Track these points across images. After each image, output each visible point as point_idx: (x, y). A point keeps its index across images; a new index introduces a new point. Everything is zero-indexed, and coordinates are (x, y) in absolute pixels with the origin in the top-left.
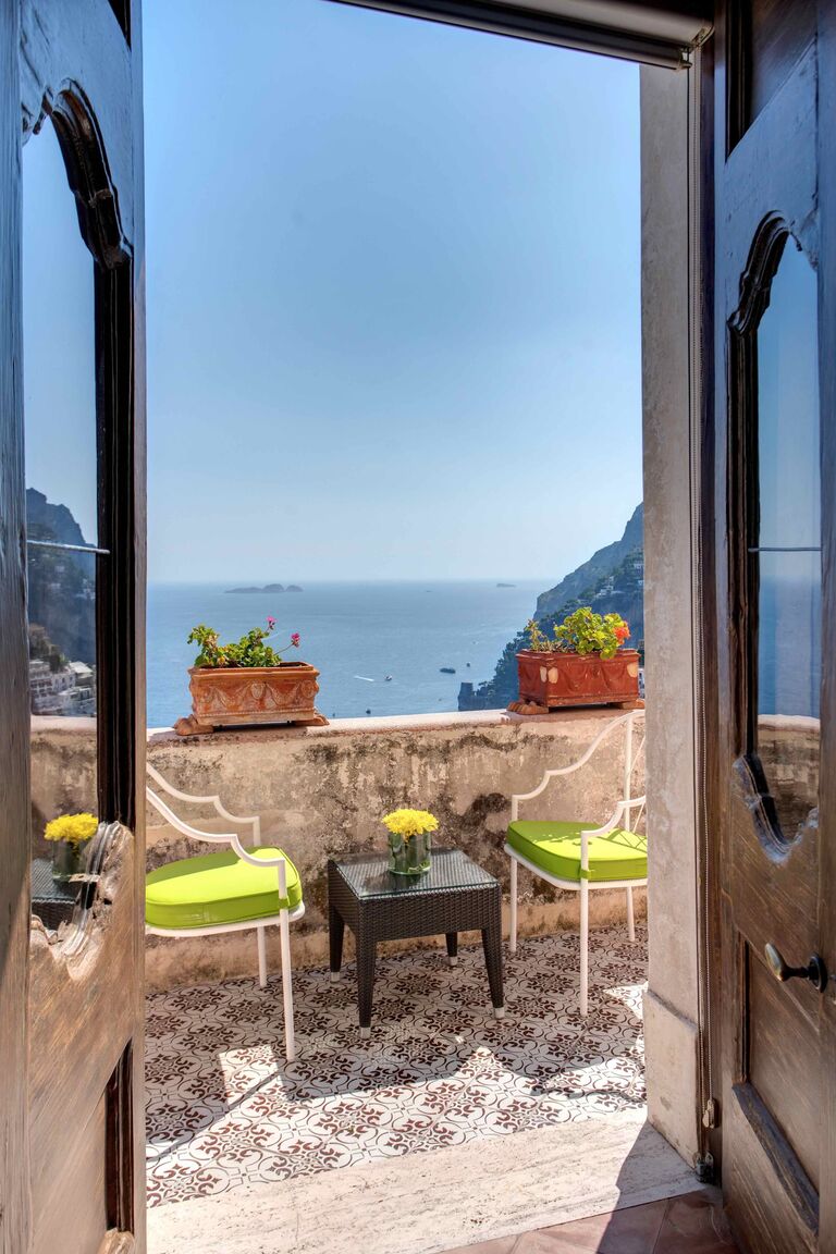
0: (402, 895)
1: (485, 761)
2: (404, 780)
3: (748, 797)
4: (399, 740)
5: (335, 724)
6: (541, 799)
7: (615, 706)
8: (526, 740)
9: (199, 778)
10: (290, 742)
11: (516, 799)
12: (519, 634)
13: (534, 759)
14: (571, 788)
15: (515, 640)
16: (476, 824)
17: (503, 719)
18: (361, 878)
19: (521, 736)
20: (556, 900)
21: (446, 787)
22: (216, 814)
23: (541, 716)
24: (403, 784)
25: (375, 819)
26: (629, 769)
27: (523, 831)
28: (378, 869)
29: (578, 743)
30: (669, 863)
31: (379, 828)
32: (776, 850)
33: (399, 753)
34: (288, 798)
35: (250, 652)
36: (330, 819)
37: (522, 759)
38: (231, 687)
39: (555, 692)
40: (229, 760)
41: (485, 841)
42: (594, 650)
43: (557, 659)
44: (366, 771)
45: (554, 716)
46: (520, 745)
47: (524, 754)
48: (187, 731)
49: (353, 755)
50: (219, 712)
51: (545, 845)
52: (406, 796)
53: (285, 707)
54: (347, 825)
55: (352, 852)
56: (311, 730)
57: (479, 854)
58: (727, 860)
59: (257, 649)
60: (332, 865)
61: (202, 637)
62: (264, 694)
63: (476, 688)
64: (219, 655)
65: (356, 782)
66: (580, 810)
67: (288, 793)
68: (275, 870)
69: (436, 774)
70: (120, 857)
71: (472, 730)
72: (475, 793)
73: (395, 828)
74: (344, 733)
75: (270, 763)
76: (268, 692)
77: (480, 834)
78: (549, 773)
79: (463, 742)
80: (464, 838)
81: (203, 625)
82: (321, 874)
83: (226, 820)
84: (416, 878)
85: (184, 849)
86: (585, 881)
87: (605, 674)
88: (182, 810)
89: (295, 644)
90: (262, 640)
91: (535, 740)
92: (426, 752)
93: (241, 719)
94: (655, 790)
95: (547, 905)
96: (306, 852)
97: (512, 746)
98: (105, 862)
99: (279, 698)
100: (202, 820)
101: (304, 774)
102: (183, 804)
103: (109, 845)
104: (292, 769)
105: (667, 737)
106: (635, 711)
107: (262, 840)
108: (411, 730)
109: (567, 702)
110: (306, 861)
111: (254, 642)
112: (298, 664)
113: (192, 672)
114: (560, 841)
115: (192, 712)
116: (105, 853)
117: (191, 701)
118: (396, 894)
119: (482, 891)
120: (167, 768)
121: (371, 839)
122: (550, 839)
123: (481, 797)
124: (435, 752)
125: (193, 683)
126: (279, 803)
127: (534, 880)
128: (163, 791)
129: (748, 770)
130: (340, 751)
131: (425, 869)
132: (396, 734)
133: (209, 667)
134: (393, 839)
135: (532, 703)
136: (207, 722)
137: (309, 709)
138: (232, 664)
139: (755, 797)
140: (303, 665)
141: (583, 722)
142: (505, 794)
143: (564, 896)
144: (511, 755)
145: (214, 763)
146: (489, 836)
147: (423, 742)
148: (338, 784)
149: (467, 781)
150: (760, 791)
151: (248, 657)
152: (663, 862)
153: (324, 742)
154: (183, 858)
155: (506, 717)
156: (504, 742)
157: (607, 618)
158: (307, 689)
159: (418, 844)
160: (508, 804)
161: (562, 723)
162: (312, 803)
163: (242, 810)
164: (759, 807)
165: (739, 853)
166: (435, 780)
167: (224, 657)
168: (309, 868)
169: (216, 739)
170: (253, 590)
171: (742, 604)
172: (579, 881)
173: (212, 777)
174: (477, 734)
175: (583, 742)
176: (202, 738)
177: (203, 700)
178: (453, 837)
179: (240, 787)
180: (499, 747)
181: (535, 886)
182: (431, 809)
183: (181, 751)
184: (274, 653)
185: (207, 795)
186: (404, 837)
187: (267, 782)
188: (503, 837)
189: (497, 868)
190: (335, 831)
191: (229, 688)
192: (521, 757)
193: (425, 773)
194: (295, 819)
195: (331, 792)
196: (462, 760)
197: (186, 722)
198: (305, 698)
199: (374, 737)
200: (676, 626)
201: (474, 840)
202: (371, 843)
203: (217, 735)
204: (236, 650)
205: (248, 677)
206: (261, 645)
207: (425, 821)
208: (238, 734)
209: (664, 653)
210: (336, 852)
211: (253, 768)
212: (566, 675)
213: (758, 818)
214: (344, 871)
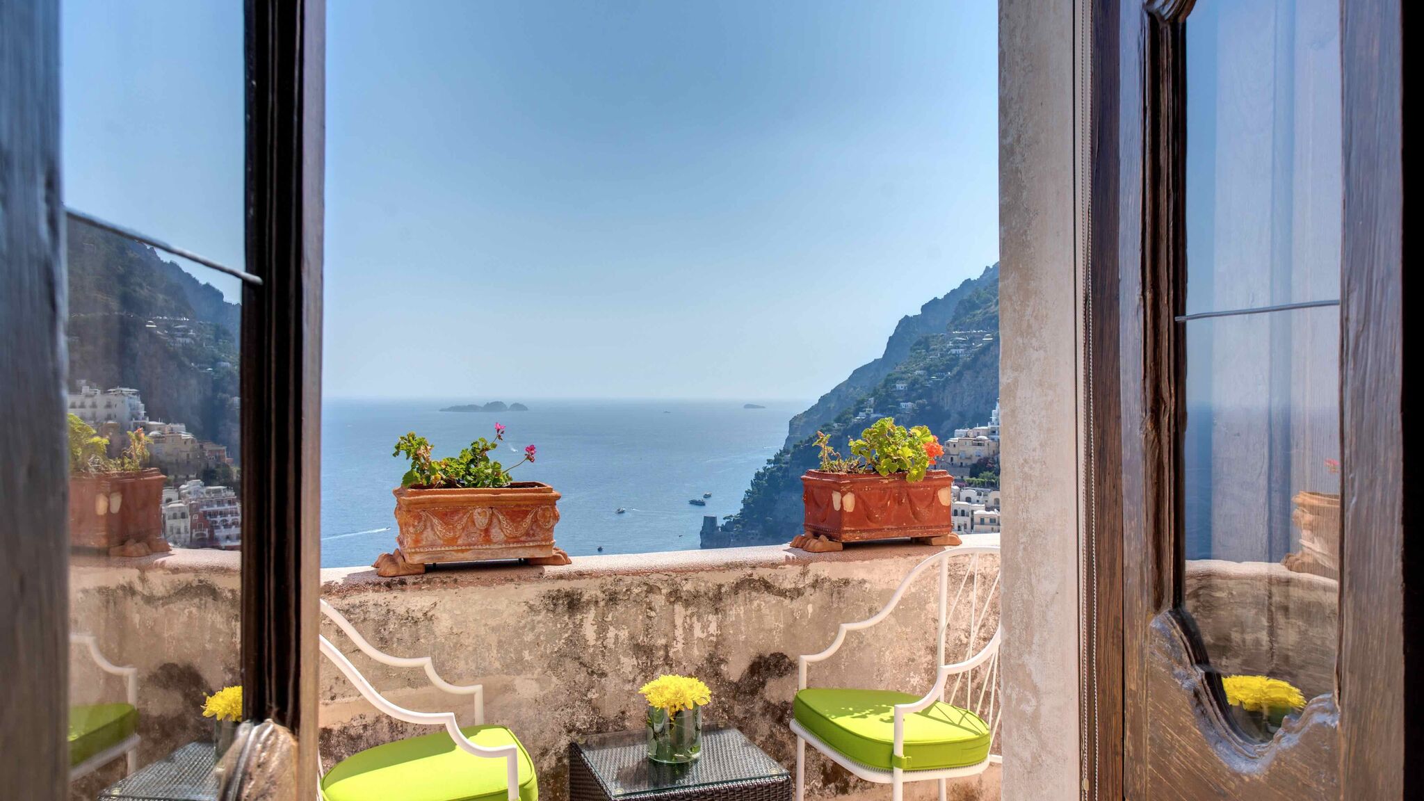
0: (667, 793)
1: (765, 611)
2: (666, 635)
3: (1179, 670)
4: (659, 584)
5: (580, 563)
6: (834, 661)
7: (921, 542)
8: (816, 584)
9: (406, 633)
10: (521, 587)
11: (805, 660)
12: (769, 461)
13: (825, 608)
14: (869, 645)
15: (765, 468)
16: (753, 692)
17: (787, 557)
18: (614, 769)
19: (809, 580)
20: (850, 790)
21: (716, 645)
22: (426, 682)
23: (833, 554)
24: (662, 641)
25: (628, 687)
26: (943, 623)
27: (815, 702)
28: (633, 756)
29: (878, 588)
30: (1035, 757)
31: (633, 699)
32: (1237, 752)
33: (659, 600)
34: (520, 660)
35: (473, 469)
36: (572, 687)
37: (810, 608)
38: (448, 513)
39: (851, 523)
40: (445, 610)
41: (763, 715)
42: (899, 470)
43: (852, 481)
44: (617, 624)
45: (849, 554)
46: (809, 591)
47: (814, 603)
48: (391, 571)
49: (602, 604)
50: (432, 545)
51: (845, 722)
52: (667, 657)
53: (516, 540)
54: (592, 695)
55: (599, 731)
56: (549, 570)
57: (756, 732)
58: (1138, 759)
59: (482, 464)
60: (574, 749)
61: (411, 447)
62: (490, 523)
63: (721, 522)
64: (433, 471)
65: (605, 638)
66: (880, 674)
67: (519, 652)
68: (503, 761)
69: (704, 628)
70: (272, 781)
71: (750, 572)
72: (753, 653)
73: (657, 701)
74: (591, 575)
75: (497, 613)
76: (495, 521)
77: (758, 706)
78: (846, 627)
79: (738, 587)
80: (738, 711)
81: (414, 432)
82: (560, 760)
83: (440, 690)
84: (682, 768)
85: (386, 729)
86: (898, 771)
87: (910, 501)
88: (382, 677)
89: (530, 458)
90: (487, 453)
91: (827, 585)
92: (691, 600)
93: (461, 555)
94: (1015, 655)
95: (840, 797)
96: (542, 732)
97: (798, 592)
98: (246, 792)
99: (509, 529)
100: (409, 689)
101: (540, 628)
102: (385, 668)
103: (254, 761)
104: (523, 622)
105: (1034, 581)
106: (948, 548)
107: (486, 716)
108: (675, 571)
109: (865, 536)
110: (541, 744)
111: (478, 455)
112: (533, 485)
113: (398, 493)
114: (864, 717)
115: (398, 547)
116: (247, 775)
117: (397, 532)
118: (659, 791)
119: (768, 786)
120: (365, 619)
121: (623, 713)
122: (851, 713)
123: (760, 657)
124: (704, 600)
125: (399, 508)
126: (508, 666)
127: (824, 765)
128: (359, 650)
129: (1177, 632)
130: (585, 598)
131: (695, 756)
132: (655, 576)
133: (420, 487)
134: (652, 714)
135: (822, 537)
136: (417, 559)
137: (547, 543)
138: (450, 484)
139: (1190, 670)
140: (539, 485)
141: (884, 561)
142: (789, 653)
143: (860, 784)
144: (796, 604)
145: (425, 614)
146: (769, 708)
147: (688, 587)
148: (582, 642)
149: (742, 638)
150: (1198, 662)
151: (470, 474)
152: (1026, 755)
153: (565, 586)
154: (384, 742)
155: (791, 555)
156: (789, 587)
157: (913, 430)
158: (544, 516)
159: (686, 722)
160: (793, 667)
161: (858, 563)
162: (549, 666)
163: (460, 676)
164: (1200, 687)
165: (1162, 750)
166: (703, 636)
167: (440, 475)
168: (544, 752)
169: (429, 582)
170: (472, 408)
171: (1166, 395)
172: (890, 771)
173: (422, 632)
174: (755, 577)
175: (885, 587)
176: (410, 580)
177: (411, 529)
178: (724, 710)
179: (458, 646)
180: (782, 593)
181: (824, 772)
182: (698, 673)
183: (383, 597)
184: (502, 470)
185: (415, 656)
186: (669, 714)
187: (493, 639)
188: (786, 709)
189: (778, 751)
190: (578, 703)
191: (446, 514)
192: (809, 606)
193: (691, 626)
194: (527, 688)
195: (573, 651)
196: (737, 610)
197: (391, 558)
198: (542, 529)
199: (628, 580)
200: (1049, 430)
201: (750, 714)
202: (623, 719)
203: (429, 576)
204: (455, 466)
205: (470, 501)
206: (486, 460)
207: (696, 692)
208: (456, 576)
209: (1031, 468)
210: (579, 731)
211: (475, 620)
212: (864, 502)
213: (1200, 703)
214: (590, 757)
